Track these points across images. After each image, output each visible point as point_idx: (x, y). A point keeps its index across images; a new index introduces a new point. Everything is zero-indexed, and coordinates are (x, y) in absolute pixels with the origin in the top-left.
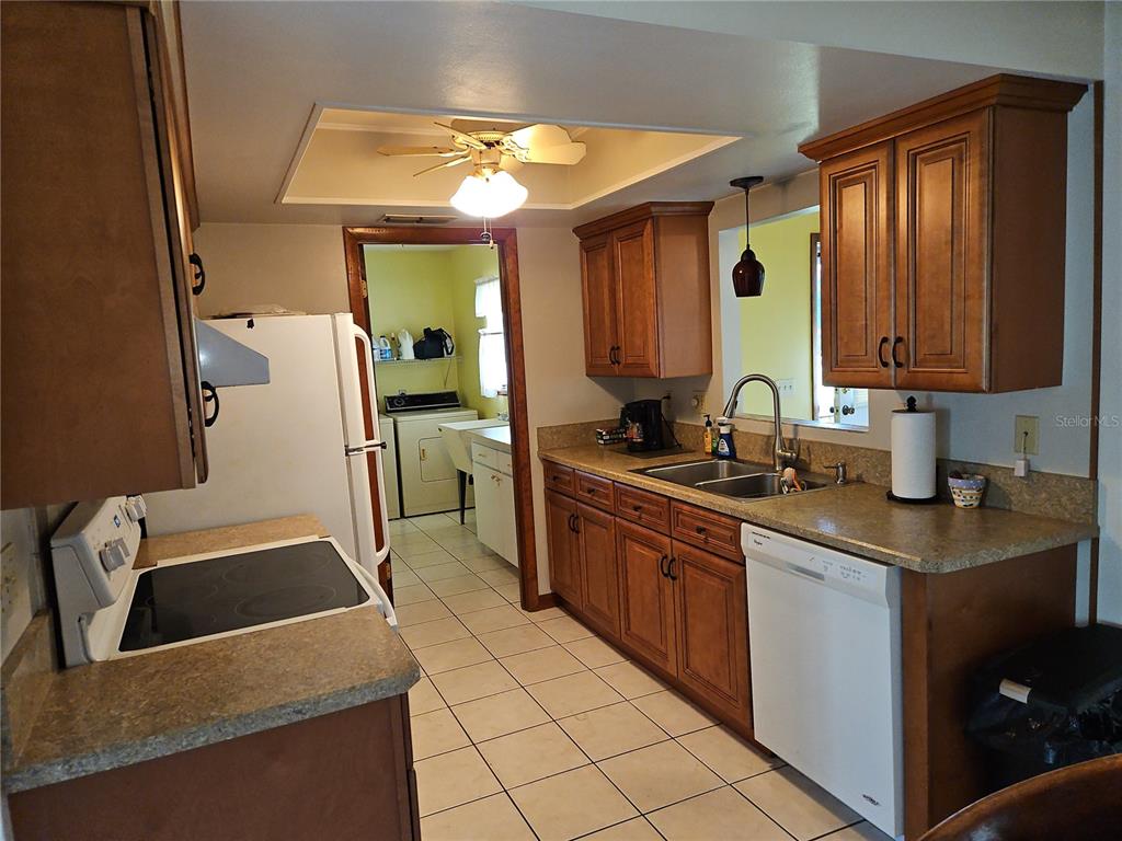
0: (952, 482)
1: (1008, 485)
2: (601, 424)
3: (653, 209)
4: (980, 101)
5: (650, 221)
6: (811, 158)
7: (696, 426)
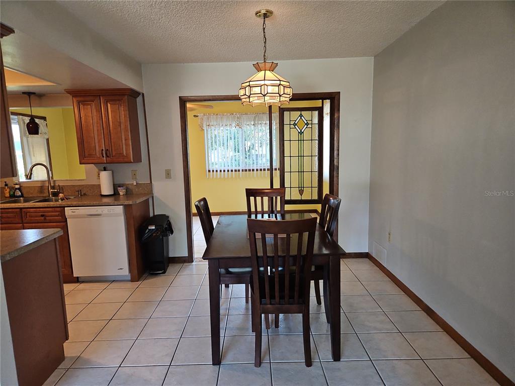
0: (119, 188)
6: (69, 94)
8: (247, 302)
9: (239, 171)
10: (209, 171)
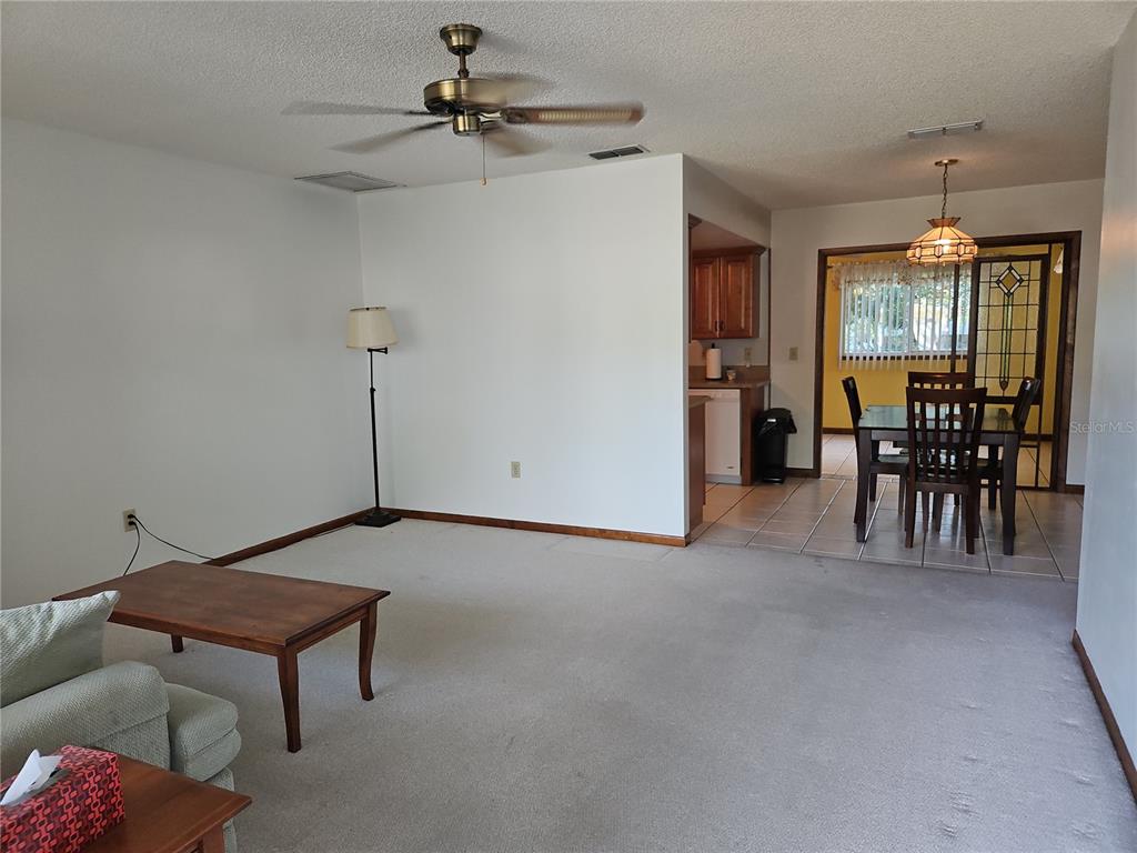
8: (900, 513)
9: (899, 358)
10: (844, 358)
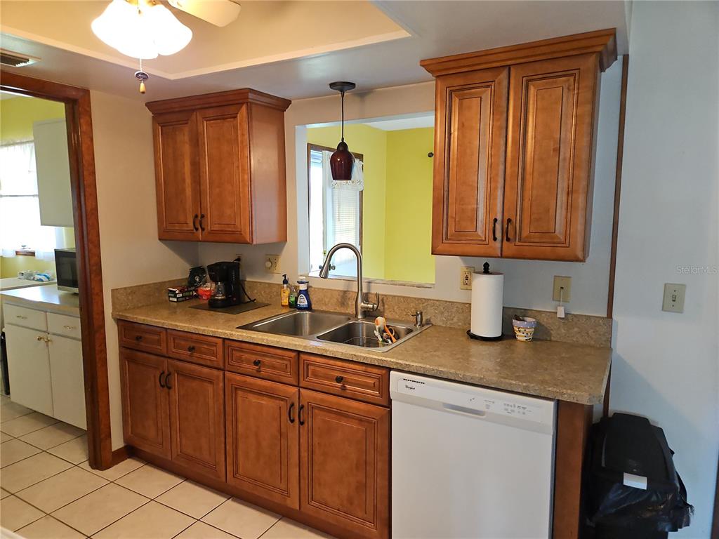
0: (516, 323)
1: (549, 323)
2: (174, 283)
3: (251, 96)
4: (588, 47)
5: (244, 107)
6: (429, 72)
7: (269, 284)
